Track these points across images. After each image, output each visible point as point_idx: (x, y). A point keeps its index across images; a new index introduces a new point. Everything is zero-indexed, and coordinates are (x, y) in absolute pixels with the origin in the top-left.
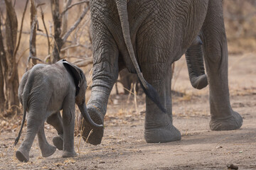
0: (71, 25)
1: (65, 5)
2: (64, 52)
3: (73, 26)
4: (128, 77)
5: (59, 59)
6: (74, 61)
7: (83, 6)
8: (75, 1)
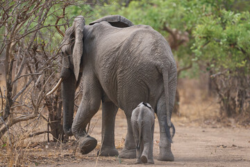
0: (19, 90)
1: (16, 75)
2: (13, 109)
3: (20, 91)
4: (57, 130)
5: (9, 113)
6: (19, 116)
7: (28, 77)
8: (23, 74)
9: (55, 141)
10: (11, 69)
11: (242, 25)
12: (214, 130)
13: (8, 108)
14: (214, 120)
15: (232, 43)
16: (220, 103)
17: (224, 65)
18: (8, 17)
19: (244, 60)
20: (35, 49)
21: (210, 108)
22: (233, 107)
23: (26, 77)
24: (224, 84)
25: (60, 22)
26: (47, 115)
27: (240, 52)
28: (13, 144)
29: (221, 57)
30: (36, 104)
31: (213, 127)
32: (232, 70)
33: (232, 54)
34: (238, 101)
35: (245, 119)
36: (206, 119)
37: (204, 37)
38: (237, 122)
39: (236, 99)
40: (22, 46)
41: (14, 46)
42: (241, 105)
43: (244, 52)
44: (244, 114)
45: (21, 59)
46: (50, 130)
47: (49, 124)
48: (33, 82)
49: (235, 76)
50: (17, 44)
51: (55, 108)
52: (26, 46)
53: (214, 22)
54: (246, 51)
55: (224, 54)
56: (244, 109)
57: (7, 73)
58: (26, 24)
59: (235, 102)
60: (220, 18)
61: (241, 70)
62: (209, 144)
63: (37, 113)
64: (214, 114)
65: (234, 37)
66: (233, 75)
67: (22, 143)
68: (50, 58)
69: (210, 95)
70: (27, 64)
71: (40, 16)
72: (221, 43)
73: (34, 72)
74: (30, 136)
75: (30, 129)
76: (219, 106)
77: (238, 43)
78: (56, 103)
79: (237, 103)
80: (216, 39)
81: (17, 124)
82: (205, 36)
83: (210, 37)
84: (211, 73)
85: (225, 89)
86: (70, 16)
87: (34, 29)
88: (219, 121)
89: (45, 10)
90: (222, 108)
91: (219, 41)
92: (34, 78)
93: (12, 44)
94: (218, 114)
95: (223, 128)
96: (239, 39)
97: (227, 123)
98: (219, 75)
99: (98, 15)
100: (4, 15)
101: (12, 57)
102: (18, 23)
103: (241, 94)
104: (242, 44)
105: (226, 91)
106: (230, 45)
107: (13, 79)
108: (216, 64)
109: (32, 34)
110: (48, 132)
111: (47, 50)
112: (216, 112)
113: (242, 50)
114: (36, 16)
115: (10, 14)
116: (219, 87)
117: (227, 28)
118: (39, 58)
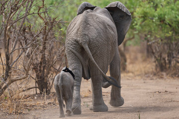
0: (15, 59)
1: (12, 49)
2: (10, 73)
3: (15, 60)
4: (42, 86)
5: (8, 76)
6: (15, 77)
7: (21, 50)
8: (17, 48)
9: (41, 93)
10: (8, 45)
11: (168, 7)
12: (152, 81)
13: (7, 72)
14: (152, 74)
15: (162, 20)
16: (155, 62)
17: (157, 35)
18: (5, 9)
19: (171, 31)
20: (24, 30)
21: (148, 66)
22: (164, 64)
23: (19, 49)
24: (157, 48)
25: (41, 11)
26: (34, 76)
27: (168, 26)
28: (12, 97)
29: (154, 30)
30: (26, 68)
31: (151, 79)
32: (162, 38)
33: (162, 27)
34: (168, 60)
35: (173, 72)
36: (146, 74)
37: (142, 17)
38: (167, 74)
39: (166, 59)
40: (15, 28)
41: (9, 28)
42: (170, 62)
43: (170, 26)
44: (172, 69)
45: (15, 38)
46: (37, 86)
47: (36, 82)
48: (24, 53)
49: (165, 43)
50: (12, 28)
51: (40, 70)
52: (18, 28)
53: (148, 6)
54: (172, 25)
55: (156, 28)
56: (172, 65)
57: (5, 48)
58: (17, 13)
59: (165, 61)
60: (152, 3)
61: (169, 38)
62: (149, 91)
63: (27, 74)
64: (151, 70)
65: (163, 16)
66: (164, 42)
67: (18, 96)
68: (35, 36)
69: (148, 57)
70: (19, 41)
71: (27, 7)
72: (154, 20)
73: (24, 46)
74: (24, 91)
75: (23, 86)
76: (154, 64)
77: (166, 20)
78: (40, 67)
79: (167, 61)
80: (150, 17)
81: (14, 83)
82: (143, 15)
83: (146, 16)
84: (148, 41)
85: (158, 52)
86: (48, 6)
87: (23, 16)
88: (155, 75)
89: (30, 2)
90: (156, 65)
91: (153, 19)
92: (24, 50)
93: (8, 27)
94: (154, 70)
95: (158, 79)
96: (166, 17)
97: (161, 76)
98: (154, 43)
99: (67, 4)
100: (1, 7)
101: (8, 36)
102: (12, 13)
103: (170, 55)
104: (169, 20)
105: (159, 54)
106: (161, 21)
107: (10, 52)
108: (151, 35)
109: (22, 20)
110: (36, 88)
111: (33, 30)
112: (152, 69)
113: (169, 25)
114: (24, 7)
115: (6, 6)
116: (154, 51)
117: (158, 10)
118: (28, 36)
